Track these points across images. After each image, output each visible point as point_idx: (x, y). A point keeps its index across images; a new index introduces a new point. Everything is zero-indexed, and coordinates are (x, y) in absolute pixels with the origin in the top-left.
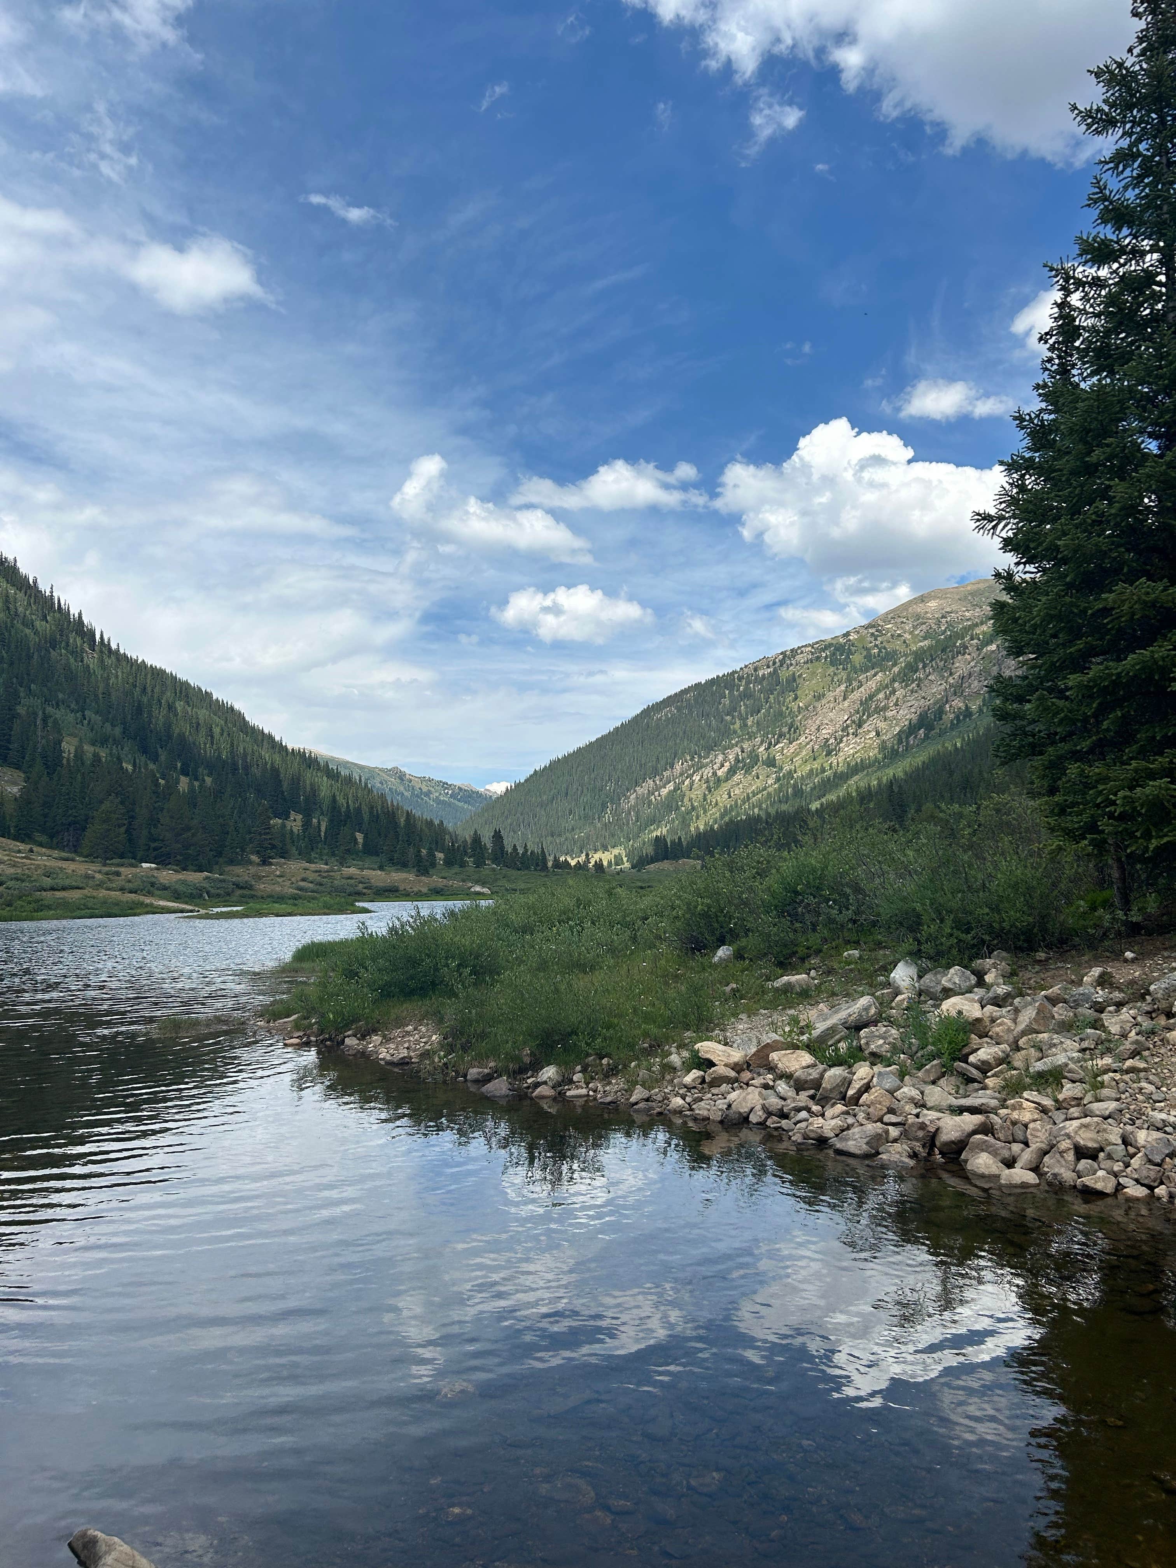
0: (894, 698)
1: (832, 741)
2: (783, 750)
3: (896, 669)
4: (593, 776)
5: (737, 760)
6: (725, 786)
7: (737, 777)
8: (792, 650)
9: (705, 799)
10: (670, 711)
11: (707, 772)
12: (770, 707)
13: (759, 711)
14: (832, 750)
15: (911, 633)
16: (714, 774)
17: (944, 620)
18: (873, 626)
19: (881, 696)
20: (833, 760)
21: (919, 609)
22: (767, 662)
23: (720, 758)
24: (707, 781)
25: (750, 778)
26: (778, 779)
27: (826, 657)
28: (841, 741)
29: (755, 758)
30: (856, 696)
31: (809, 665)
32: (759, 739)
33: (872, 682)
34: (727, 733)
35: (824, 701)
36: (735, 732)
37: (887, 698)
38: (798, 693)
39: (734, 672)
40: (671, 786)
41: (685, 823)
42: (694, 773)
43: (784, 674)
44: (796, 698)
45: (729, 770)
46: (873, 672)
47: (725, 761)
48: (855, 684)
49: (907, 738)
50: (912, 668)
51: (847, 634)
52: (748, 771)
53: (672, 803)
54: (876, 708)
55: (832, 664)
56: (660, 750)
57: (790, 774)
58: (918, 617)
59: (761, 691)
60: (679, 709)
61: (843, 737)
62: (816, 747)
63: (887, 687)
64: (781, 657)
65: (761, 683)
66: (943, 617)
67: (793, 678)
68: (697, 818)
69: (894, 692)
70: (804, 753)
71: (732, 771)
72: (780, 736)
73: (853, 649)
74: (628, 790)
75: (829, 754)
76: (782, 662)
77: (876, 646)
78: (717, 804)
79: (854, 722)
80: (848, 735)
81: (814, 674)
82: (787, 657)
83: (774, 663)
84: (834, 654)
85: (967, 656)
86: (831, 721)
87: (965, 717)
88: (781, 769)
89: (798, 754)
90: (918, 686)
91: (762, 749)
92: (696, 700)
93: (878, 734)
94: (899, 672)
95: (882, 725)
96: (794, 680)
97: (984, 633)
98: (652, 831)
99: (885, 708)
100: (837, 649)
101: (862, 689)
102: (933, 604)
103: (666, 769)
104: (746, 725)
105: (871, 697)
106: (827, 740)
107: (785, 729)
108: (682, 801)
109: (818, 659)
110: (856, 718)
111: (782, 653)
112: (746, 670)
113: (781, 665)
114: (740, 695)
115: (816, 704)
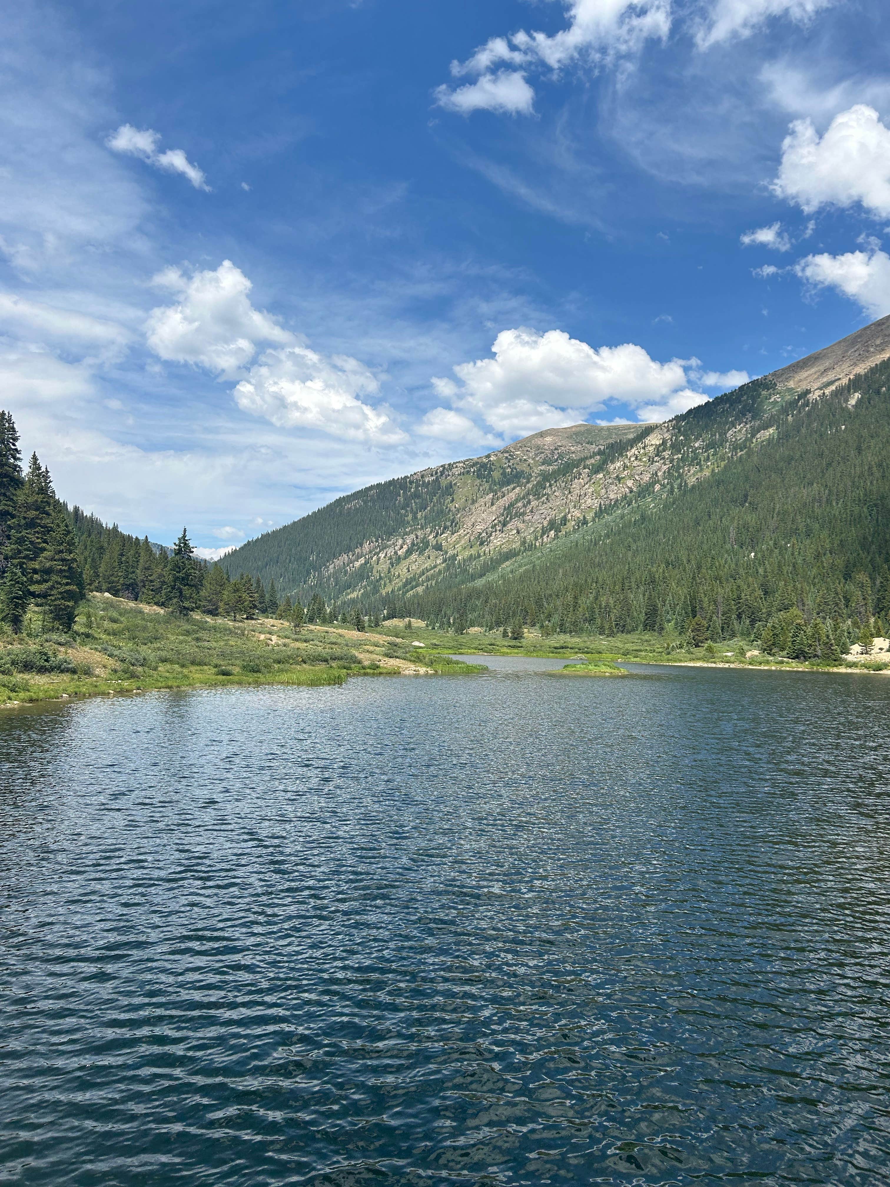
0: (529, 507)
1: (484, 534)
2: (447, 539)
3: (530, 486)
4: (299, 549)
5: (413, 544)
6: (404, 564)
7: (414, 557)
8: (449, 465)
9: (389, 572)
10: (358, 503)
11: (390, 551)
12: (434, 506)
13: (426, 508)
14: (485, 542)
15: (533, 459)
16: (396, 553)
17: (556, 452)
18: (507, 452)
19: (520, 504)
20: (485, 548)
21: (539, 441)
22: (431, 472)
23: (400, 541)
24: (390, 558)
25: (423, 558)
26: (445, 561)
27: (474, 472)
28: (491, 535)
29: (426, 544)
30: (502, 502)
31: (462, 477)
32: (429, 530)
33: (513, 493)
34: (402, 523)
35: (477, 505)
36: (408, 522)
37: (524, 506)
38: (455, 496)
39: (406, 477)
40: (362, 561)
41: (376, 590)
42: (380, 551)
43: (444, 482)
44: (453, 501)
45: (407, 551)
46: (512, 486)
47: (404, 544)
48: (499, 494)
49: (542, 536)
50: (541, 485)
51: (488, 456)
52: (421, 553)
53: (363, 573)
54: (516, 513)
55: (479, 477)
56: (352, 532)
57: (454, 557)
58: (538, 448)
59: (427, 493)
60: (365, 502)
61: (492, 532)
62: (472, 538)
63: (524, 498)
64: (441, 469)
65: (427, 487)
66: (556, 449)
67: (450, 485)
68: (385, 586)
69: (529, 502)
70: (463, 542)
71: (409, 552)
72: (445, 528)
73: (493, 467)
74: (328, 561)
75: (482, 544)
76: (442, 473)
77: (509, 466)
78: (399, 576)
79: (500, 522)
80: (496, 531)
81: (465, 483)
82: (446, 469)
83: (436, 473)
84: (479, 470)
85: (581, 480)
86: (483, 520)
87: (583, 524)
88: (446, 553)
89: (458, 543)
90: (547, 499)
91: (431, 537)
92: (378, 498)
93: (518, 532)
94: (532, 488)
95: (521, 526)
96: (451, 487)
97: (593, 465)
98: (348, 594)
99: (523, 514)
100: (482, 466)
101: (505, 498)
102: (548, 439)
103: (357, 547)
104: (416, 518)
105: (512, 505)
106: (480, 534)
107: (448, 524)
108: (372, 572)
109: (468, 472)
110: (501, 519)
111: (442, 466)
112: (415, 477)
113: (441, 475)
114: (411, 495)
115: (471, 507)
